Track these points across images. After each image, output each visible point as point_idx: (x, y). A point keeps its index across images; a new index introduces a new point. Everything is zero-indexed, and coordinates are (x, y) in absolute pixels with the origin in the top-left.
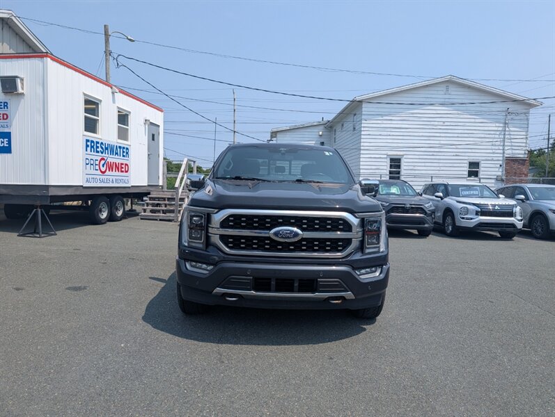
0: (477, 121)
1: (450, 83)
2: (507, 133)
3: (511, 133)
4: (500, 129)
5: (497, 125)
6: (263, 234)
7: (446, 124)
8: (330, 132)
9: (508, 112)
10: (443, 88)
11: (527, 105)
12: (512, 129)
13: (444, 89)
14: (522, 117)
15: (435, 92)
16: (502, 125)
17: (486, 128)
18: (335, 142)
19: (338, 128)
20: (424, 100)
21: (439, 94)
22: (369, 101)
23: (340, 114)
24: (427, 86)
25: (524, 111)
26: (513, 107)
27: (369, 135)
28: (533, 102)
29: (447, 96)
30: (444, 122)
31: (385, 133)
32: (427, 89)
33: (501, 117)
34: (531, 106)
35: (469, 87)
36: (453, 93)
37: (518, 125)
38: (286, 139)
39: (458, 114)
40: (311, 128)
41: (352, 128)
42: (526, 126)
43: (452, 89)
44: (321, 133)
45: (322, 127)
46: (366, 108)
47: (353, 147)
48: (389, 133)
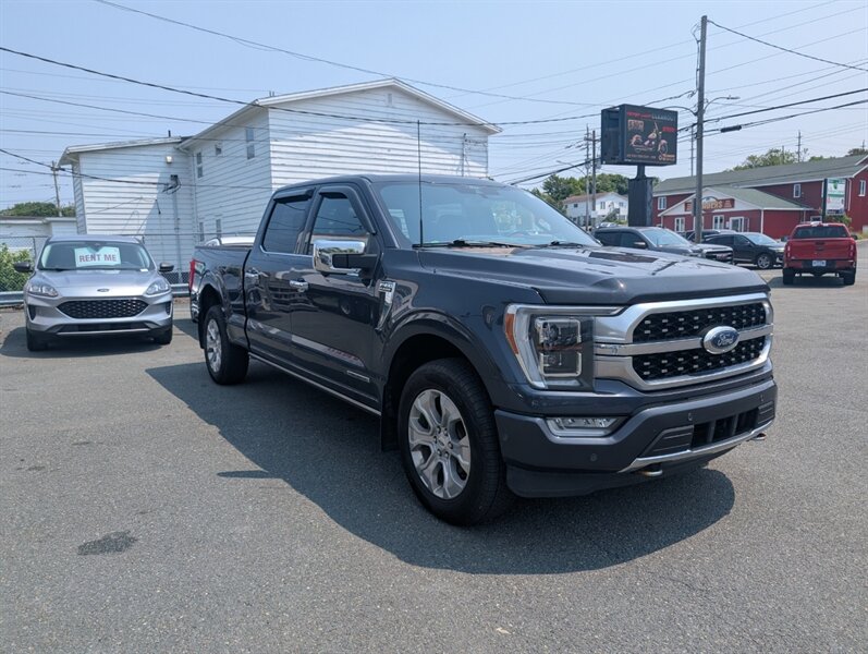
0: (430, 149)
1: (394, 90)
2: (465, 169)
3: (471, 169)
4: (457, 163)
5: (454, 156)
6: (691, 343)
7: (392, 152)
8: (187, 156)
9: (465, 139)
10: (383, 97)
11: (485, 130)
12: (471, 163)
13: (386, 98)
14: (480, 147)
15: (375, 103)
16: (459, 157)
17: (441, 161)
18: (200, 175)
19: (208, 152)
20: (360, 113)
21: (378, 105)
22: (286, 107)
23: (219, 125)
24: (363, 91)
25: (483, 139)
26: (471, 133)
27: (283, 165)
28: (491, 127)
29: (390, 110)
30: (389, 150)
31: (308, 163)
32: (362, 95)
33: (457, 144)
34: (489, 132)
35: (418, 99)
36: (398, 106)
37: (476, 158)
38: (99, 166)
39: (406, 138)
40: (150, 148)
41: (244, 153)
42: (484, 160)
43: (397, 100)
44: (169, 159)
45: (170, 149)
46: (275, 120)
47: (255, 185)
48: (314, 164)
